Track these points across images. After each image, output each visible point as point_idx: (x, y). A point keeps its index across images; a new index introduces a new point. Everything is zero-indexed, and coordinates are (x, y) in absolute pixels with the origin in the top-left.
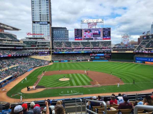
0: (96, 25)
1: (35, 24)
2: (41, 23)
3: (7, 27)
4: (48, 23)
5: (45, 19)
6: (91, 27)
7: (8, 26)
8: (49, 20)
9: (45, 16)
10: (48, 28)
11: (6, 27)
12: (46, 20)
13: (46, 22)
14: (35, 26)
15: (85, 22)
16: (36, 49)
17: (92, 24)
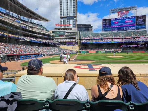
0: (127, 13)
1: (62, 19)
4: (75, 17)
5: (72, 14)
6: (121, 15)
9: (72, 11)
16: (64, 39)
17: (123, 13)
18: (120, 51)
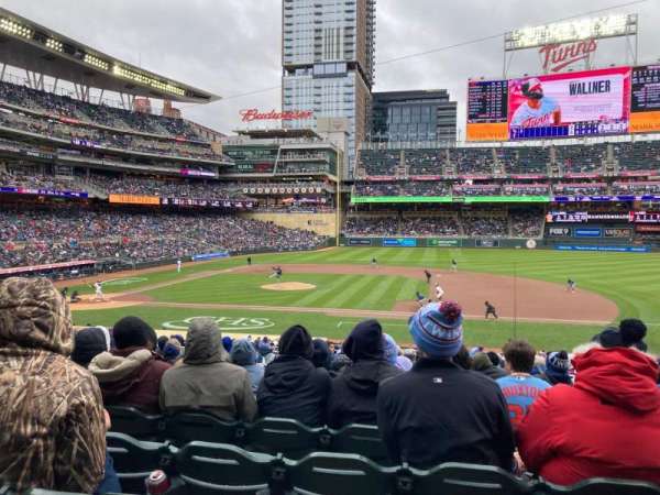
0: (589, 51)
1: (293, 79)
2: (318, 70)
3: (161, 87)
4: (351, 66)
5: (338, 52)
6: (560, 63)
7: (164, 81)
8: (354, 54)
9: (338, 36)
10: (349, 90)
11: (156, 85)
12: (342, 54)
13: (340, 62)
14: (294, 86)
15: (526, 44)
17: (567, 50)
18: (531, 243)
